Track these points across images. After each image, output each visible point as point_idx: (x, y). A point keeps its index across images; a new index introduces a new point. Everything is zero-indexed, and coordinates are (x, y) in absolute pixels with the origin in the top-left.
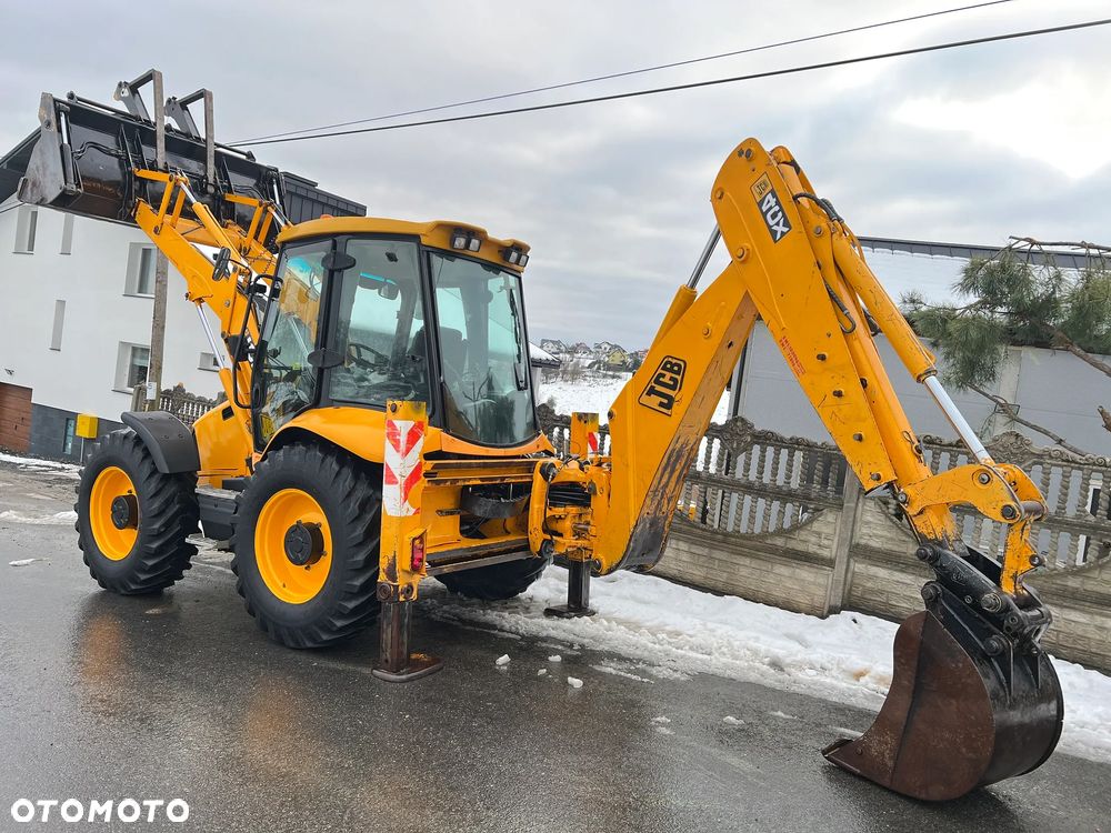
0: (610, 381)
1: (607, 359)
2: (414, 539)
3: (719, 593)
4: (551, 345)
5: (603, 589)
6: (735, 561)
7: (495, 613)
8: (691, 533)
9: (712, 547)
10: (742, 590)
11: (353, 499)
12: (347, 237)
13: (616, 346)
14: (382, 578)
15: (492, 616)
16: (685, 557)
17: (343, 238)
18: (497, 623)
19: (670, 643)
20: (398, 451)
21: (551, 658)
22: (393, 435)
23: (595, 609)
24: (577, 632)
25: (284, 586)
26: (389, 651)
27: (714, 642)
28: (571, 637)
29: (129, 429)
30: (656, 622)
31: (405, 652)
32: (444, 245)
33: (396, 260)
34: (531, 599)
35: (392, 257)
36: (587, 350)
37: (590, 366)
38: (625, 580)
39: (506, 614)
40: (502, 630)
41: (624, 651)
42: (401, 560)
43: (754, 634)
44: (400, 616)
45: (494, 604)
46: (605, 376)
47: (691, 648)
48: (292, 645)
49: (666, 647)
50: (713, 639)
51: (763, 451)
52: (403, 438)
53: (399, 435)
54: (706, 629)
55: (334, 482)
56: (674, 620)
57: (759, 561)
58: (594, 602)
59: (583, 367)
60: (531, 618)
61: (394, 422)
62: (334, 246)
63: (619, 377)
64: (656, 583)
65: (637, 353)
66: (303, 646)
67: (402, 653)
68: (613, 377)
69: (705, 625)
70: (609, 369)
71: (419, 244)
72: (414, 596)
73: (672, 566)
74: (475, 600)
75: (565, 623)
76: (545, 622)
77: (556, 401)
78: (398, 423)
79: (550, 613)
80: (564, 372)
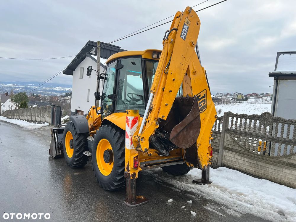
0: (238, 104)
1: (237, 97)
2: (134, 158)
3: (260, 178)
4: (220, 94)
5: (216, 174)
6: (267, 166)
7: (175, 181)
8: (249, 155)
9: (257, 161)
10: (270, 178)
11: (119, 143)
12: (121, 58)
13: (240, 93)
14: (126, 170)
15: (174, 182)
16: (247, 164)
17: (120, 59)
18: (175, 185)
19: (237, 198)
20: (129, 127)
21: (189, 201)
22: (128, 122)
23: (212, 181)
24: (202, 190)
25: (104, 169)
26: (128, 195)
27: (255, 200)
28: (199, 192)
29: (71, 121)
30: (233, 189)
31: (134, 196)
32: (150, 58)
33: (135, 64)
34: (190, 176)
35: (133, 63)
36: (231, 95)
37: (232, 100)
38: (224, 171)
39: (178, 182)
40: (175, 188)
41: (218, 200)
42: (131, 164)
43: (273, 197)
44: (132, 184)
45: (176, 177)
46: (237, 102)
47: (245, 202)
48: (105, 189)
49: (235, 200)
50: (254, 198)
51: (277, 125)
52: (130, 122)
53: (129, 121)
54: (253, 193)
55: (113, 137)
56: (241, 188)
57: (276, 167)
58: (211, 179)
59: (230, 100)
60: (187, 183)
61: (128, 117)
62: (118, 62)
63: (241, 102)
64: (236, 173)
65: (246, 95)
66: (107, 190)
67: (133, 196)
68: (239, 102)
69: (253, 191)
70: (238, 100)
71: (141, 58)
72: (137, 177)
73: (242, 167)
74: (171, 175)
75: (199, 187)
76: (192, 186)
77: (222, 110)
78: (129, 117)
79: (195, 182)
80: (224, 102)
